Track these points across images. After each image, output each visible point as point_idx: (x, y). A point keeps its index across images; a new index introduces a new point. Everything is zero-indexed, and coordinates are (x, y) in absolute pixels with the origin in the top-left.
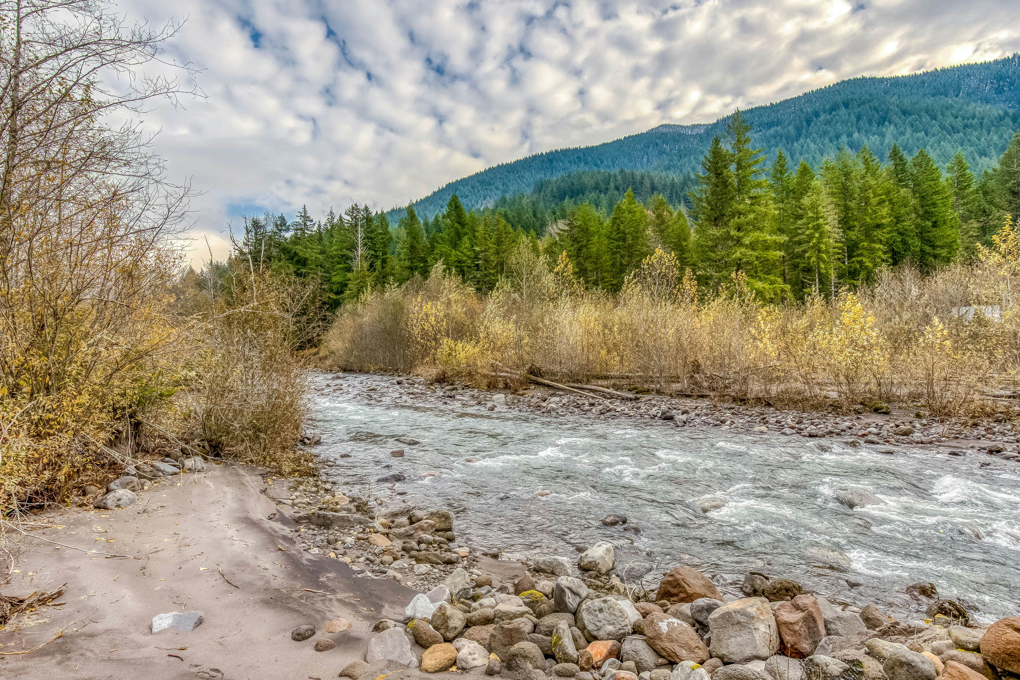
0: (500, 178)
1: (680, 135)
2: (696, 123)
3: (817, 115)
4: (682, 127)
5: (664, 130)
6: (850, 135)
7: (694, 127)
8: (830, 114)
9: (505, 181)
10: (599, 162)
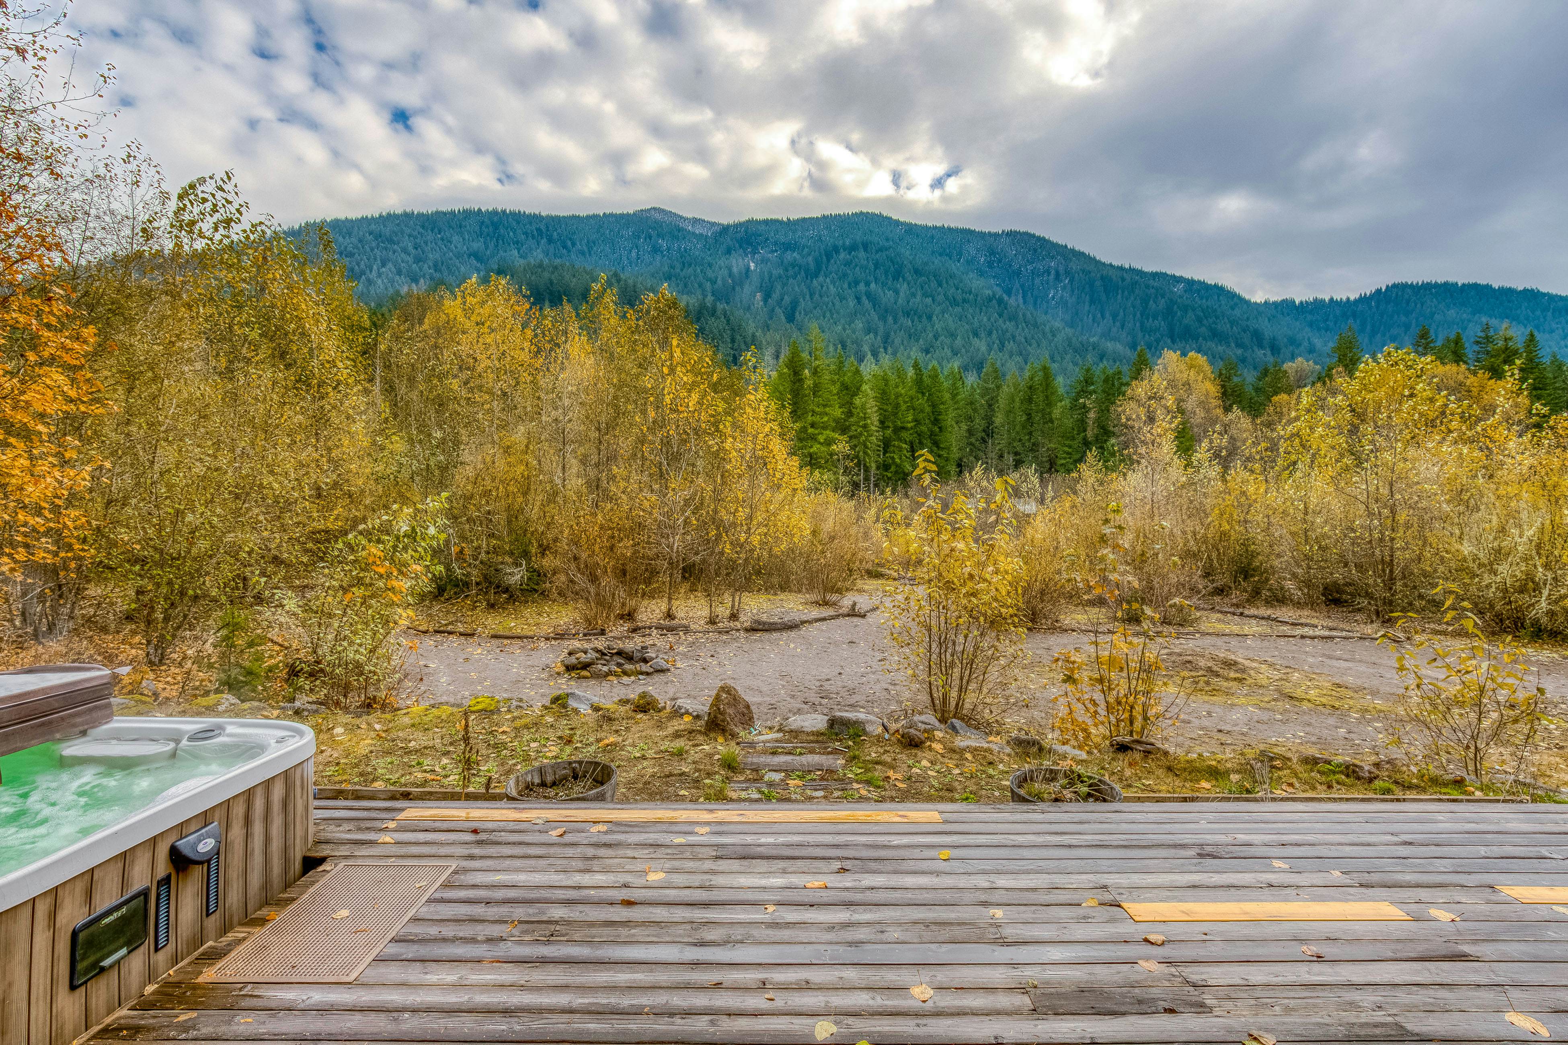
0: (410, 236)
1: (679, 230)
2: (698, 217)
3: (836, 249)
4: (681, 217)
5: (657, 216)
6: (867, 284)
7: (696, 221)
8: (850, 253)
9: (418, 241)
10: (569, 243)
